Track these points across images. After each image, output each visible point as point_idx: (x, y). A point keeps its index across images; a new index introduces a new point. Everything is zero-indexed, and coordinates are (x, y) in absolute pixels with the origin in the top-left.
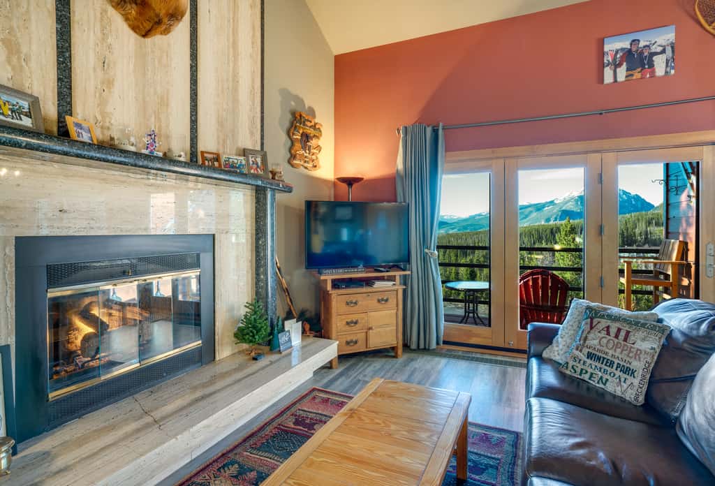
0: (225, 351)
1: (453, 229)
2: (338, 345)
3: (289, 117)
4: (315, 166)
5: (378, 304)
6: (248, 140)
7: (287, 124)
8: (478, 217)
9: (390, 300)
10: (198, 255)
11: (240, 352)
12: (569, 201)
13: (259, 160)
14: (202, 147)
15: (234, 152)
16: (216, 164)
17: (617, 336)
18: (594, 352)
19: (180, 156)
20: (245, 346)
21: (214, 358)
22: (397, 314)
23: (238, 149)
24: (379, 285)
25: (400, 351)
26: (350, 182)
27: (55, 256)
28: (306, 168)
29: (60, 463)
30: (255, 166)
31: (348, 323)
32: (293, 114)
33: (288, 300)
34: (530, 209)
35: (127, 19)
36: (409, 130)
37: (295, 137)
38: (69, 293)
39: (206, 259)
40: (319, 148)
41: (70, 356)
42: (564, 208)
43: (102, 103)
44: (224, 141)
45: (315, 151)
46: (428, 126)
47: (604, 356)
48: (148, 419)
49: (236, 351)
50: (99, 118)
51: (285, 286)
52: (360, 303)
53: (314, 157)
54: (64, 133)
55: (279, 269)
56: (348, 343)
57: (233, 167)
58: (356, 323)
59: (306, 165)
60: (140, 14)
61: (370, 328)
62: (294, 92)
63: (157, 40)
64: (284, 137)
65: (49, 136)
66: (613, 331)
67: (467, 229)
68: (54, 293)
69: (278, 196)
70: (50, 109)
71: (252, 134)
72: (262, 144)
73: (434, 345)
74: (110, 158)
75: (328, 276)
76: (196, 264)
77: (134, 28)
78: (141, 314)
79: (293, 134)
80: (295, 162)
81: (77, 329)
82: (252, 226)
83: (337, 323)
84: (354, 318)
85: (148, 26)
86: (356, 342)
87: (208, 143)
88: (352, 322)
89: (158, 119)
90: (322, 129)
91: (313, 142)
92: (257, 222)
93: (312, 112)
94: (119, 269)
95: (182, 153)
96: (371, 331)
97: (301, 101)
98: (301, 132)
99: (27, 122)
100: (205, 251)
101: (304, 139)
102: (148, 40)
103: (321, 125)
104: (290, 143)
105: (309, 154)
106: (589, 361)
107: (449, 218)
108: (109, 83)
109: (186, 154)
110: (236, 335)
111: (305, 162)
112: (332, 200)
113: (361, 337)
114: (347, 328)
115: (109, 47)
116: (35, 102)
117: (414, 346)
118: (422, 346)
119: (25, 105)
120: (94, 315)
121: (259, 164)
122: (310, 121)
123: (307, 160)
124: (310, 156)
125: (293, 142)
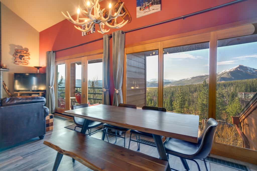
1: (173, 85)
4: (27, 64)
8: (183, 80)
12: (224, 74)
24: (33, 95)
26: (38, 68)
28: (23, 64)
32: (15, 50)
34: (206, 77)
40: (29, 58)
42: (222, 76)
45: (27, 59)
53: (27, 61)
64: (11, 56)
67: (178, 85)
75: (19, 92)
79: (15, 56)
80: (17, 63)
91: (25, 57)
93: (27, 50)
98: (19, 55)
101: (21, 57)
103: (30, 52)
107: (171, 81)
122: (24, 52)
123: (23, 62)
124: (24, 61)
125: (16, 58)
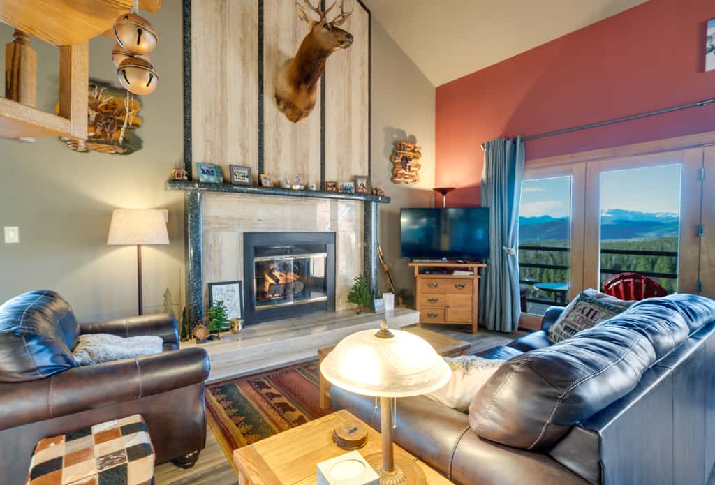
0: (342, 306)
2: (420, 315)
3: (392, 146)
4: (416, 181)
5: (455, 289)
6: (359, 169)
7: (390, 152)
9: (466, 286)
10: (326, 245)
11: (352, 309)
13: (365, 183)
14: (327, 179)
15: (348, 179)
16: (334, 189)
17: (587, 315)
18: (569, 326)
19: (313, 186)
20: (356, 305)
21: (335, 308)
22: (472, 298)
23: (351, 176)
24: (456, 273)
25: (475, 329)
26: (444, 191)
27: (257, 242)
28: (407, 183)
29: (258, 334)
30: (362, 187)
31: (429, 300)
32: (395, 144)
33: (388, 280)
35: (287, 116)
36: (491, 145)
37: (396, 161)
38: (268, 260)
39: (330, 247)
40: (418, 166)
41: (264, 294)
43: (276, 163)
44: (342, 173)
45: (415, 169)
46: (508, 139)
47: (575, 329)
48: (294, 328)
49: (349, 308)
50: (275, 171)
51: (386, 269)
52: (439, 286)
53: (414, 174)
54: (260, 184)
55: (382, 257)
56: (429, 315)
57: (345, 189)
58: (436, 301)
59: (406, 180)
60: (293, 112)
61: (448, 307)
62: (396, 127)
63: (303, 121)
64: (387, 162)
65: (254, 186)
66: (586, 311)
68: (257, 259)
69: (380, 206)
70: (255, 172)
71: (361, 164)
72: (369, 170)
73: (509, 329)
74: (277, 192)
75: (418, 264)
76: (325, 251)
77: (291, 119)
78: (294, 277)
79: (395, 159)
80: (396, 179)
81: (267, 281)
82: (361, 227)
83: (421, 299)
84: (435, 297)
85: (296, 117)
86: (436, 316)
87: (331, 176)
88: (433, 300)
89: (303, 166)
90: (421, 151)
91: (412, 163)
92: (365, 224)
93: (413, 140)
94: (284, 251)
95: (314, 185)
96: (448, 309)
97: (403, 133)
98: (401, 156)
99: (247, 180)
100: (330, 243)
101: (405, 161)
102: (298, 123)
103: (420, 148)
104: (392, 166)
105: (409, 171)
106: (564, 332)
108: (279, 152)
109: (316, 185)
110: (349, 297)
111: (406, 178)
112: (433, 207)
113: (440, 312)
114: (429, 304)
115: (279, 134)
116: (250, 170)
117: (491, 327)
118: (498, 329)
119: (246, 172)
120: (274, 275)
121: (365, 185)
122: (410, 147)
123: (407, 176)
124: (410, 174)
125: (395, 165)
